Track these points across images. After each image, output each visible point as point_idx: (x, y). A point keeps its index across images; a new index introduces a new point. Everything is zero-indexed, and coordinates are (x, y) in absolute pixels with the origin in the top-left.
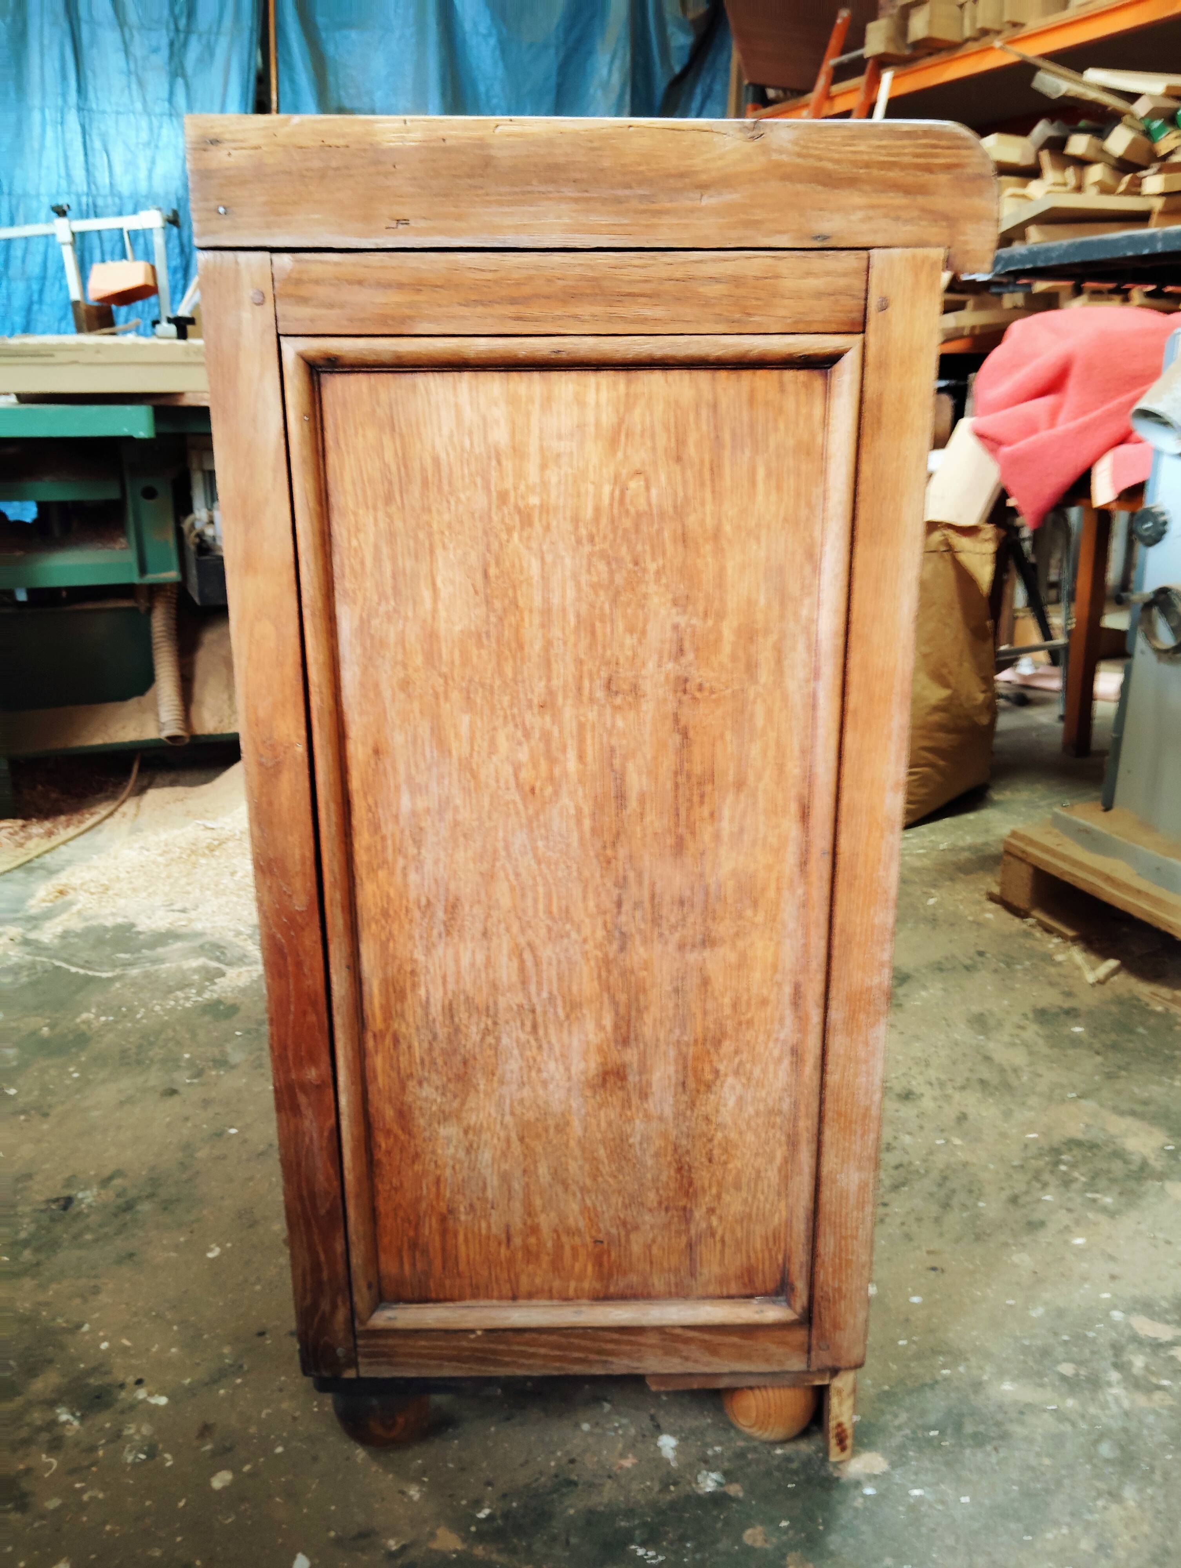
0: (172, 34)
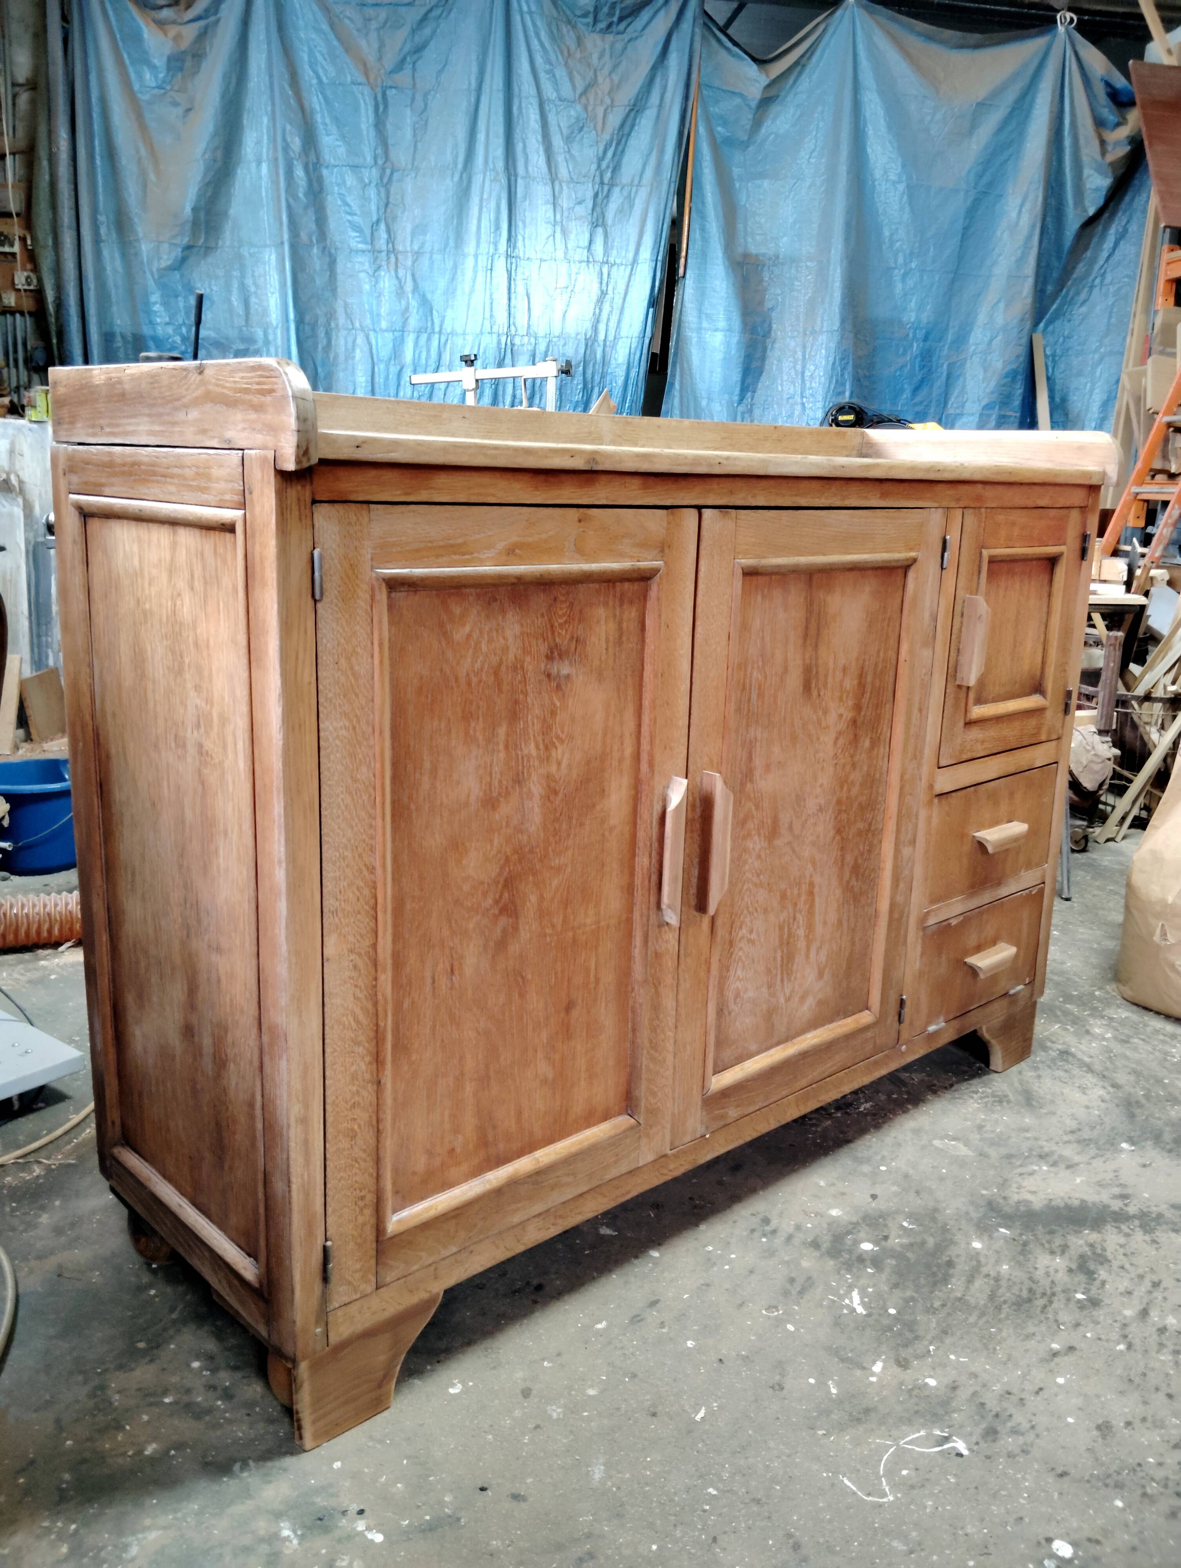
0: (597, 186)
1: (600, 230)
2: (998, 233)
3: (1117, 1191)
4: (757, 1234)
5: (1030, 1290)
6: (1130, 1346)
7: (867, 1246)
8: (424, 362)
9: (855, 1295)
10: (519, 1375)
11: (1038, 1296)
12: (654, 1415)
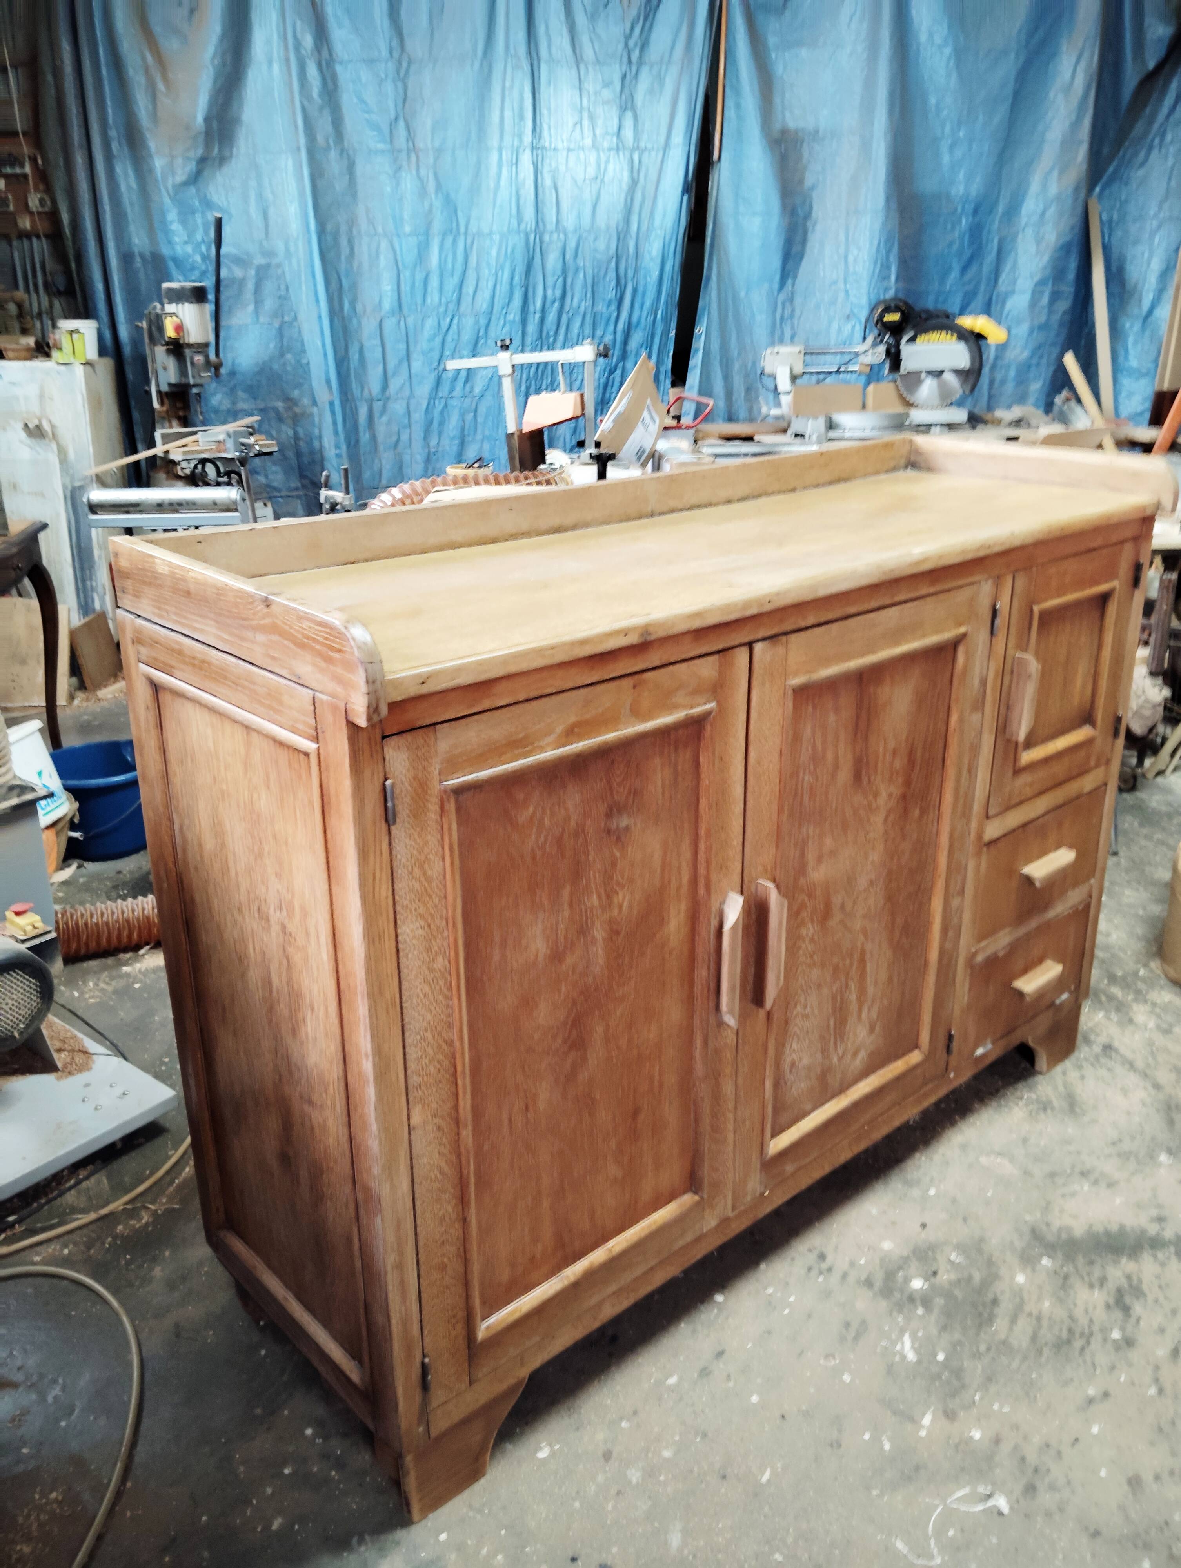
0: (624, 68)
1: (629, 114)
2: (1052, 95)
3: (1154, 1212)
4: (814, 1272)
5: (1070, 1331)
6: (1161, 1391)
7: (917, 1284)
8: (450, 265)
9: (907, 1339)
10: (600, 1436)
11: (1077, 1335)
12: (724, 1477)
